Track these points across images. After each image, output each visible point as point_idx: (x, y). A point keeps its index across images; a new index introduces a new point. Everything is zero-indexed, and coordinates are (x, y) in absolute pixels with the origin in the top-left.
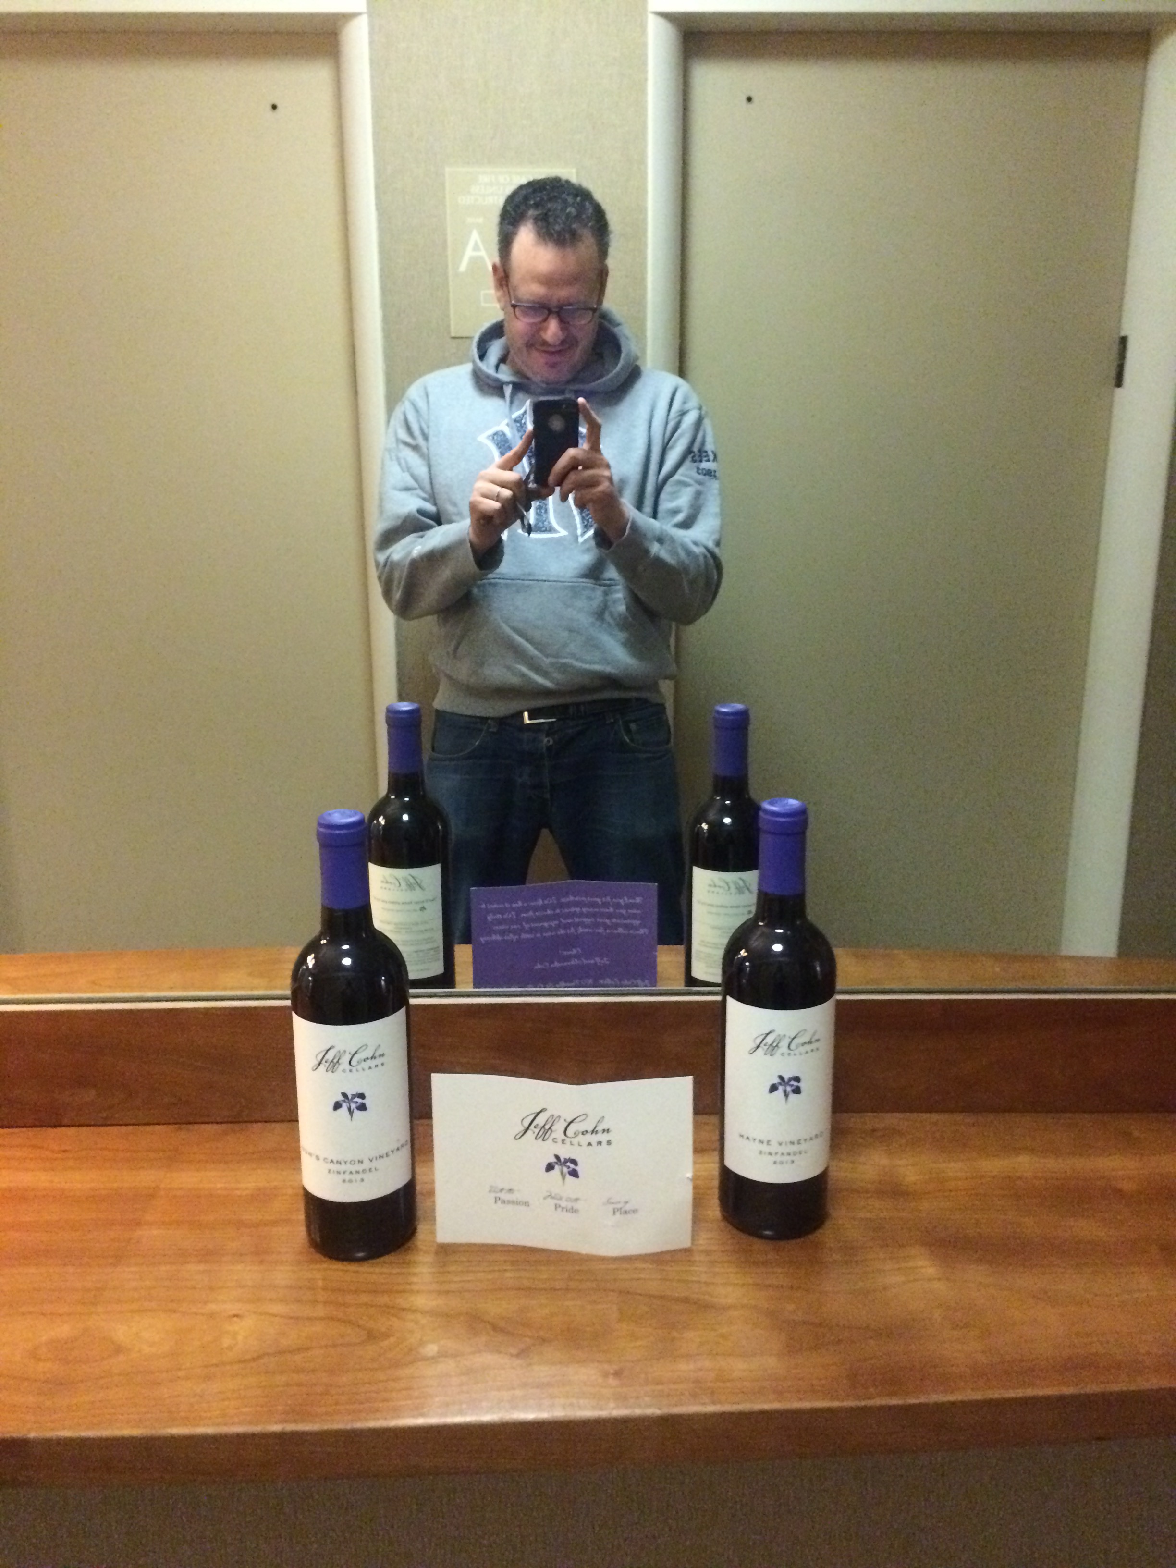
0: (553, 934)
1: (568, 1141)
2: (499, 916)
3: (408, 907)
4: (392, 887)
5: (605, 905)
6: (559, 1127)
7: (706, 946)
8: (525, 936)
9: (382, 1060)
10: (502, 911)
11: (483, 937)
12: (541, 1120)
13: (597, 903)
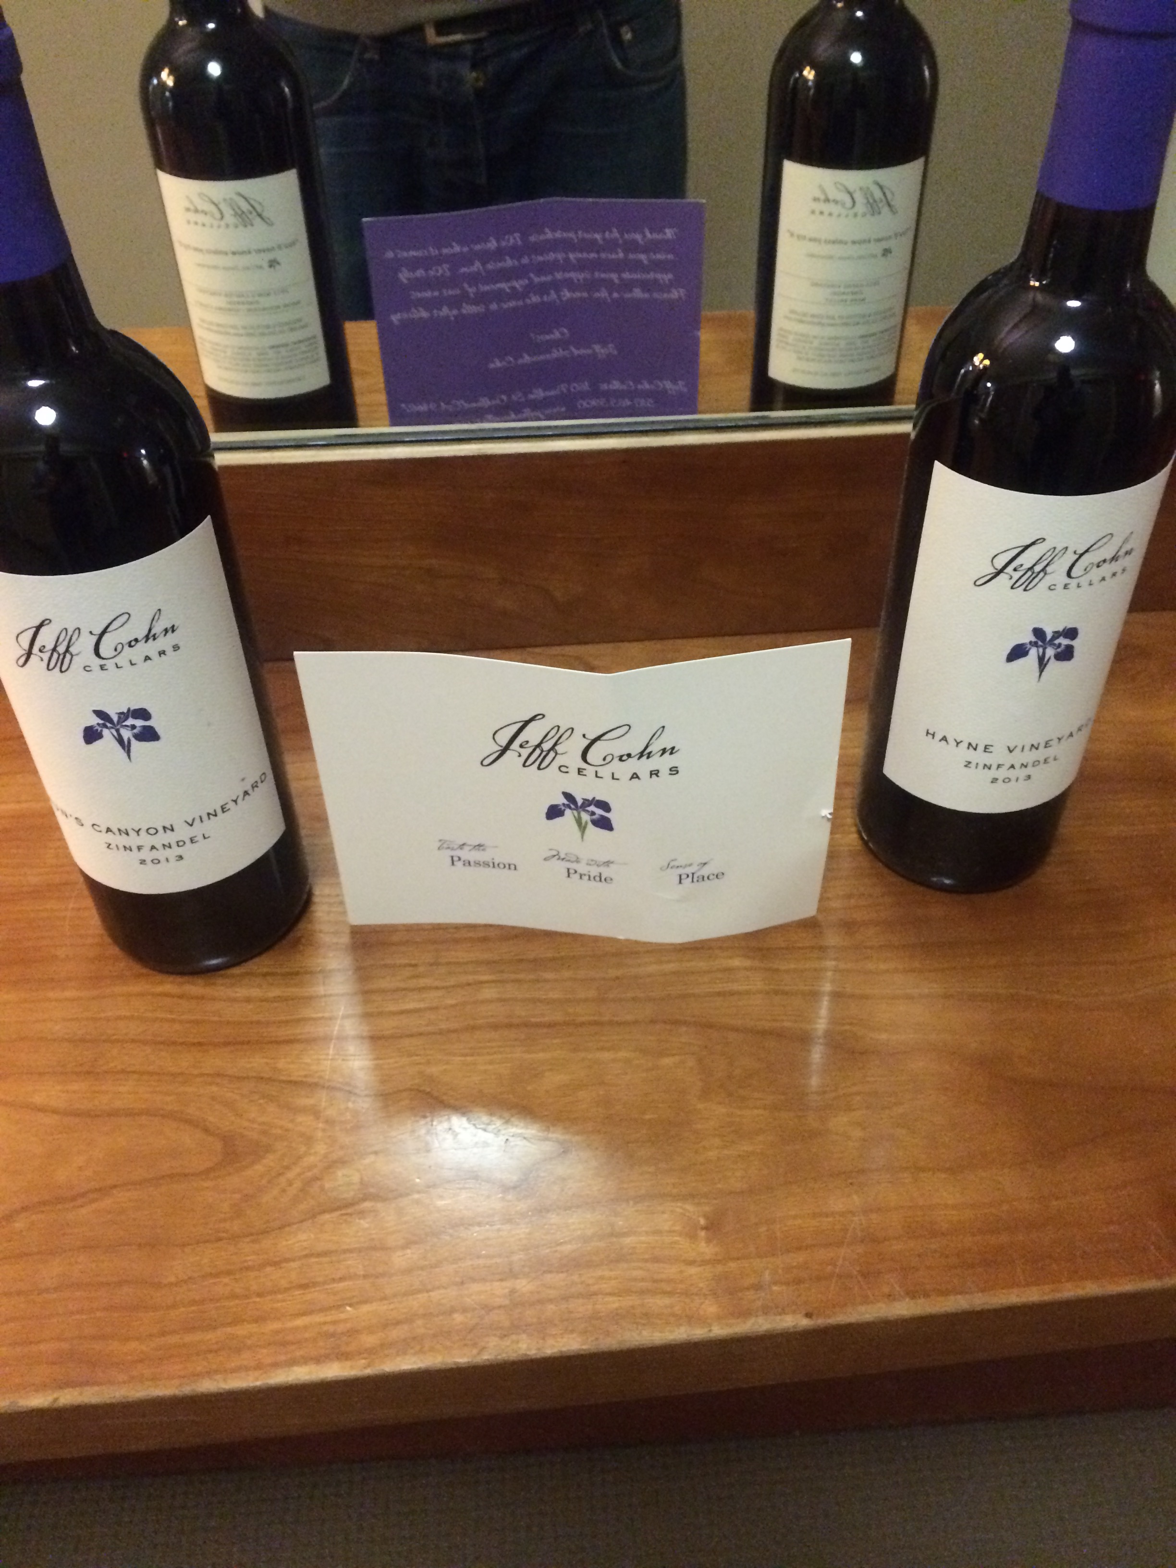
0: (520, 303)
1: (590, 771)
2: (420, 273)
3: (244, 260)
4: (207, 220)
5: (611, 246)
6: (572, 749)
7: (801, 322)
8: (469, 309)
9: (171, 638)
10: (426, 263)
11: (396, 312)
12: (532, 735)
13: (594, 242)
